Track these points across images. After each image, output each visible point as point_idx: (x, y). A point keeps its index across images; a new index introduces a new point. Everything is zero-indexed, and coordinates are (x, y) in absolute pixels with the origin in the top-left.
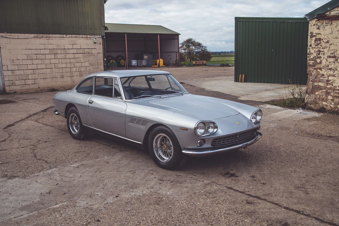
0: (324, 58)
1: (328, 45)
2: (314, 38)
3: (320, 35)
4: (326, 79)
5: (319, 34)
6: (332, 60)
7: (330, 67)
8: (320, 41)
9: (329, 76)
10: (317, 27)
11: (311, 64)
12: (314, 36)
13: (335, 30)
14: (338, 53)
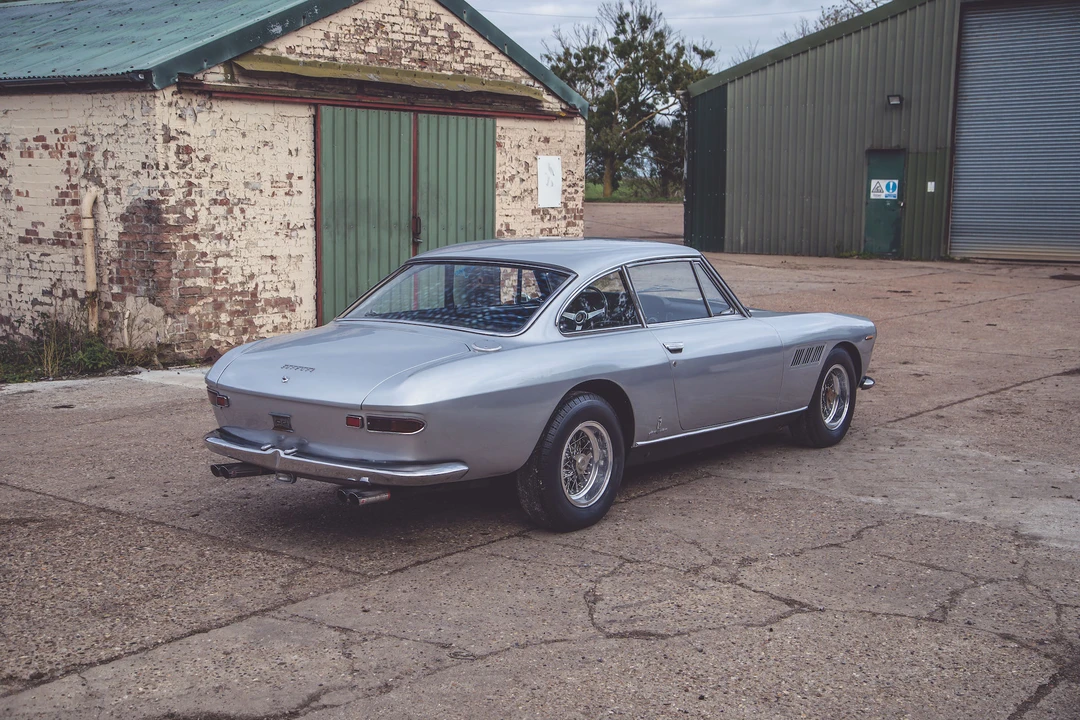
0: (202, 205)
1: (207, 167)
2: (173, 145)
3: (185, 136)
4: (212, 265)
5: (184, 133)
6: (220, 210)
7: (218, 230)
8: (189, 154)
9: (217, 257)
10: (179, 112)
11: (171, 223)
12: (174, 138)
13: (220, 127)
14: (231, 190)
